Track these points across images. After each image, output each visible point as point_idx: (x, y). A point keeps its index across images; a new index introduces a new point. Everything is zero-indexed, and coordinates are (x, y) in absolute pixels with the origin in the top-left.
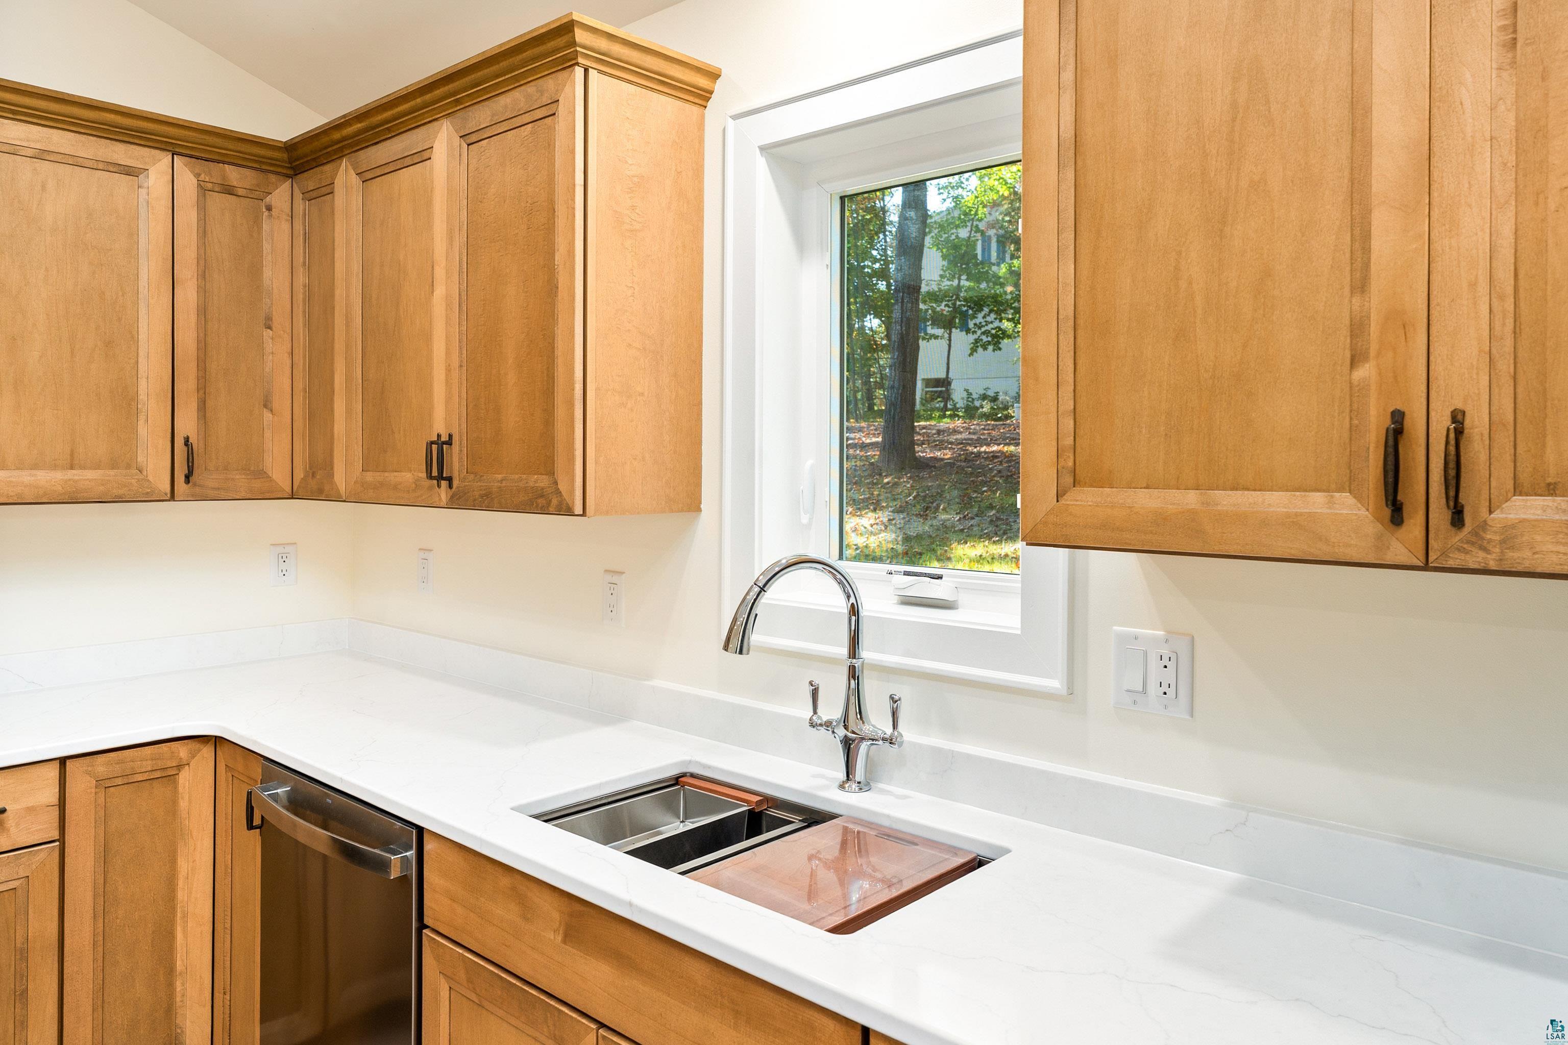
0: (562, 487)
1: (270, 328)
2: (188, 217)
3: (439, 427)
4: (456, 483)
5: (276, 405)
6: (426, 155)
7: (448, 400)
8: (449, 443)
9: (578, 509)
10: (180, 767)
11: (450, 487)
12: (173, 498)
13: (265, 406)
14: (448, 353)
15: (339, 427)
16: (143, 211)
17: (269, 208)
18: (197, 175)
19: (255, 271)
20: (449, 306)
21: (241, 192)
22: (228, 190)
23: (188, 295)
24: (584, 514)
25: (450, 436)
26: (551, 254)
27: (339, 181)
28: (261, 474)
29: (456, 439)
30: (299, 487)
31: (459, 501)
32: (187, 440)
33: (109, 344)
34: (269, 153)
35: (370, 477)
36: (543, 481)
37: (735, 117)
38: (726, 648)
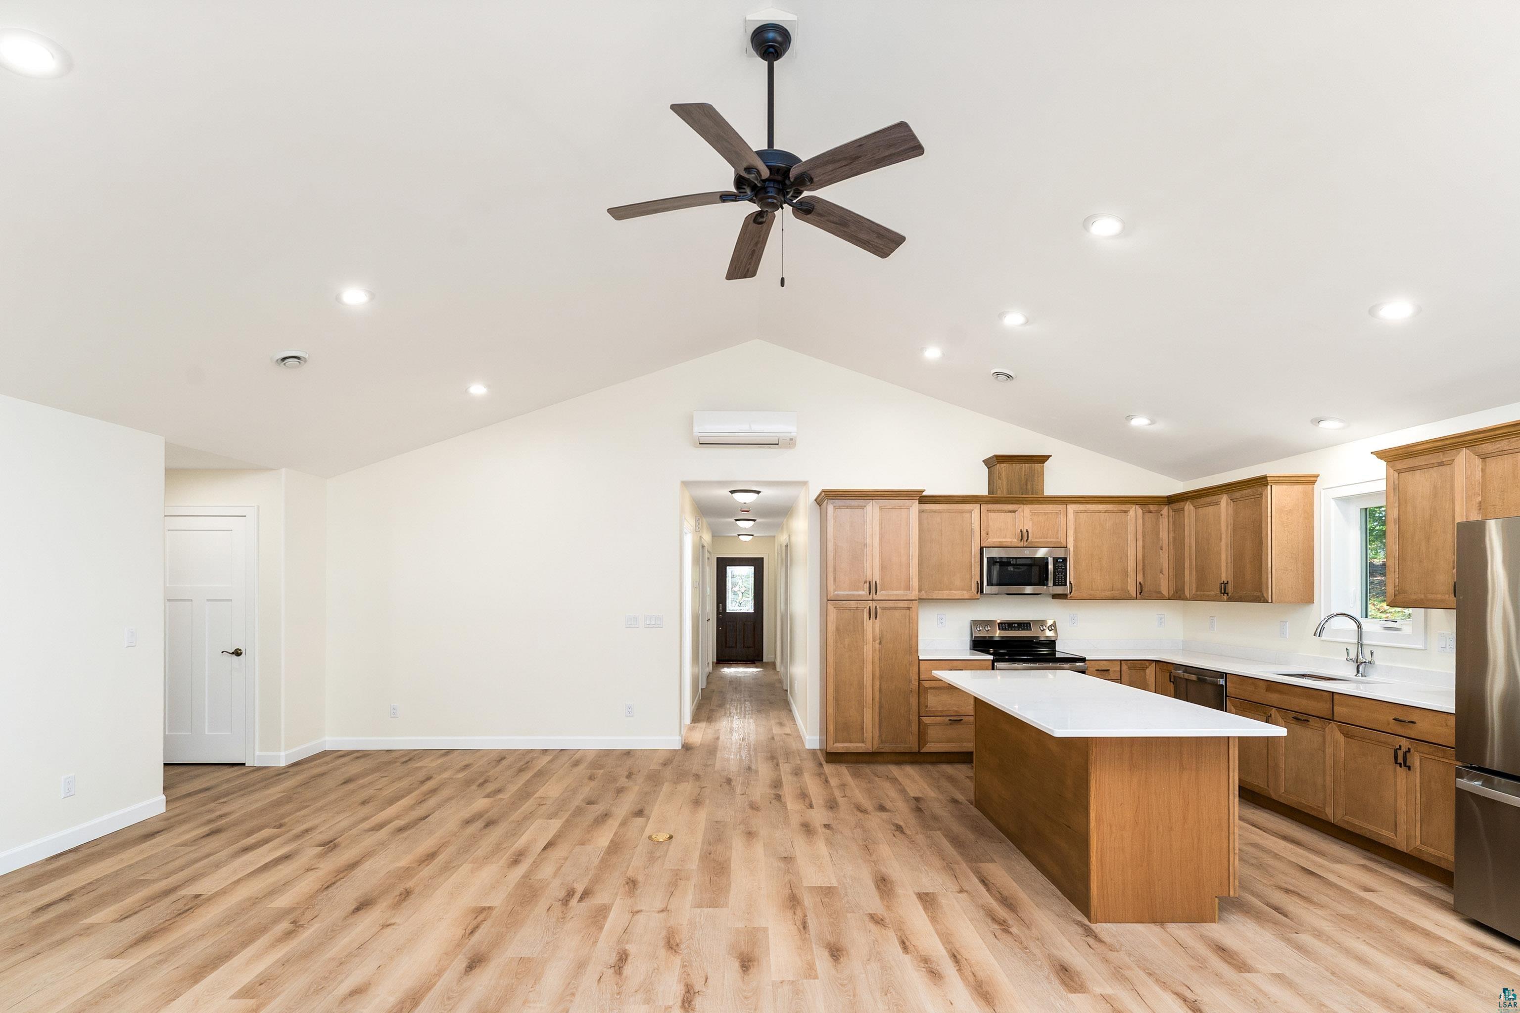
0: (1265, 595)
1: (1162, 549)
2: (1140, 521)
3: (1224, 579)
4: (1229, 595)
5: (1164, 572)
6: (1219, 503)
7: (1227, 571)
8: (1227, 583)
9: (1270, 601)
10: (1147, 668)
11: (1228, 595)
12: (1136, 599)
13: (1161, 573)
14: (1227, 557)
15: (1187, 578)
16: (1128, 521)
17: (1162, 515)
18: (1142, 509)
19: (1158, 534)
20: (1227, 546)
21: (1153, 512)
22: (1150, 512)
23: (1140, 543)
24: (1272, 602)
25: (1228, 582)
26: (1261, 533)
27: (1186, 508)
28: (1160, 592)
29: (1230, 582)
30: (1171, 596)
31: (1230, 600)
32: (1140, 583)
33: (1121, 558)
34: (1162, 499)
35: (1198, 593)
36: (1259, 594)
37: (1323, 489)
38: (1314, 635)
